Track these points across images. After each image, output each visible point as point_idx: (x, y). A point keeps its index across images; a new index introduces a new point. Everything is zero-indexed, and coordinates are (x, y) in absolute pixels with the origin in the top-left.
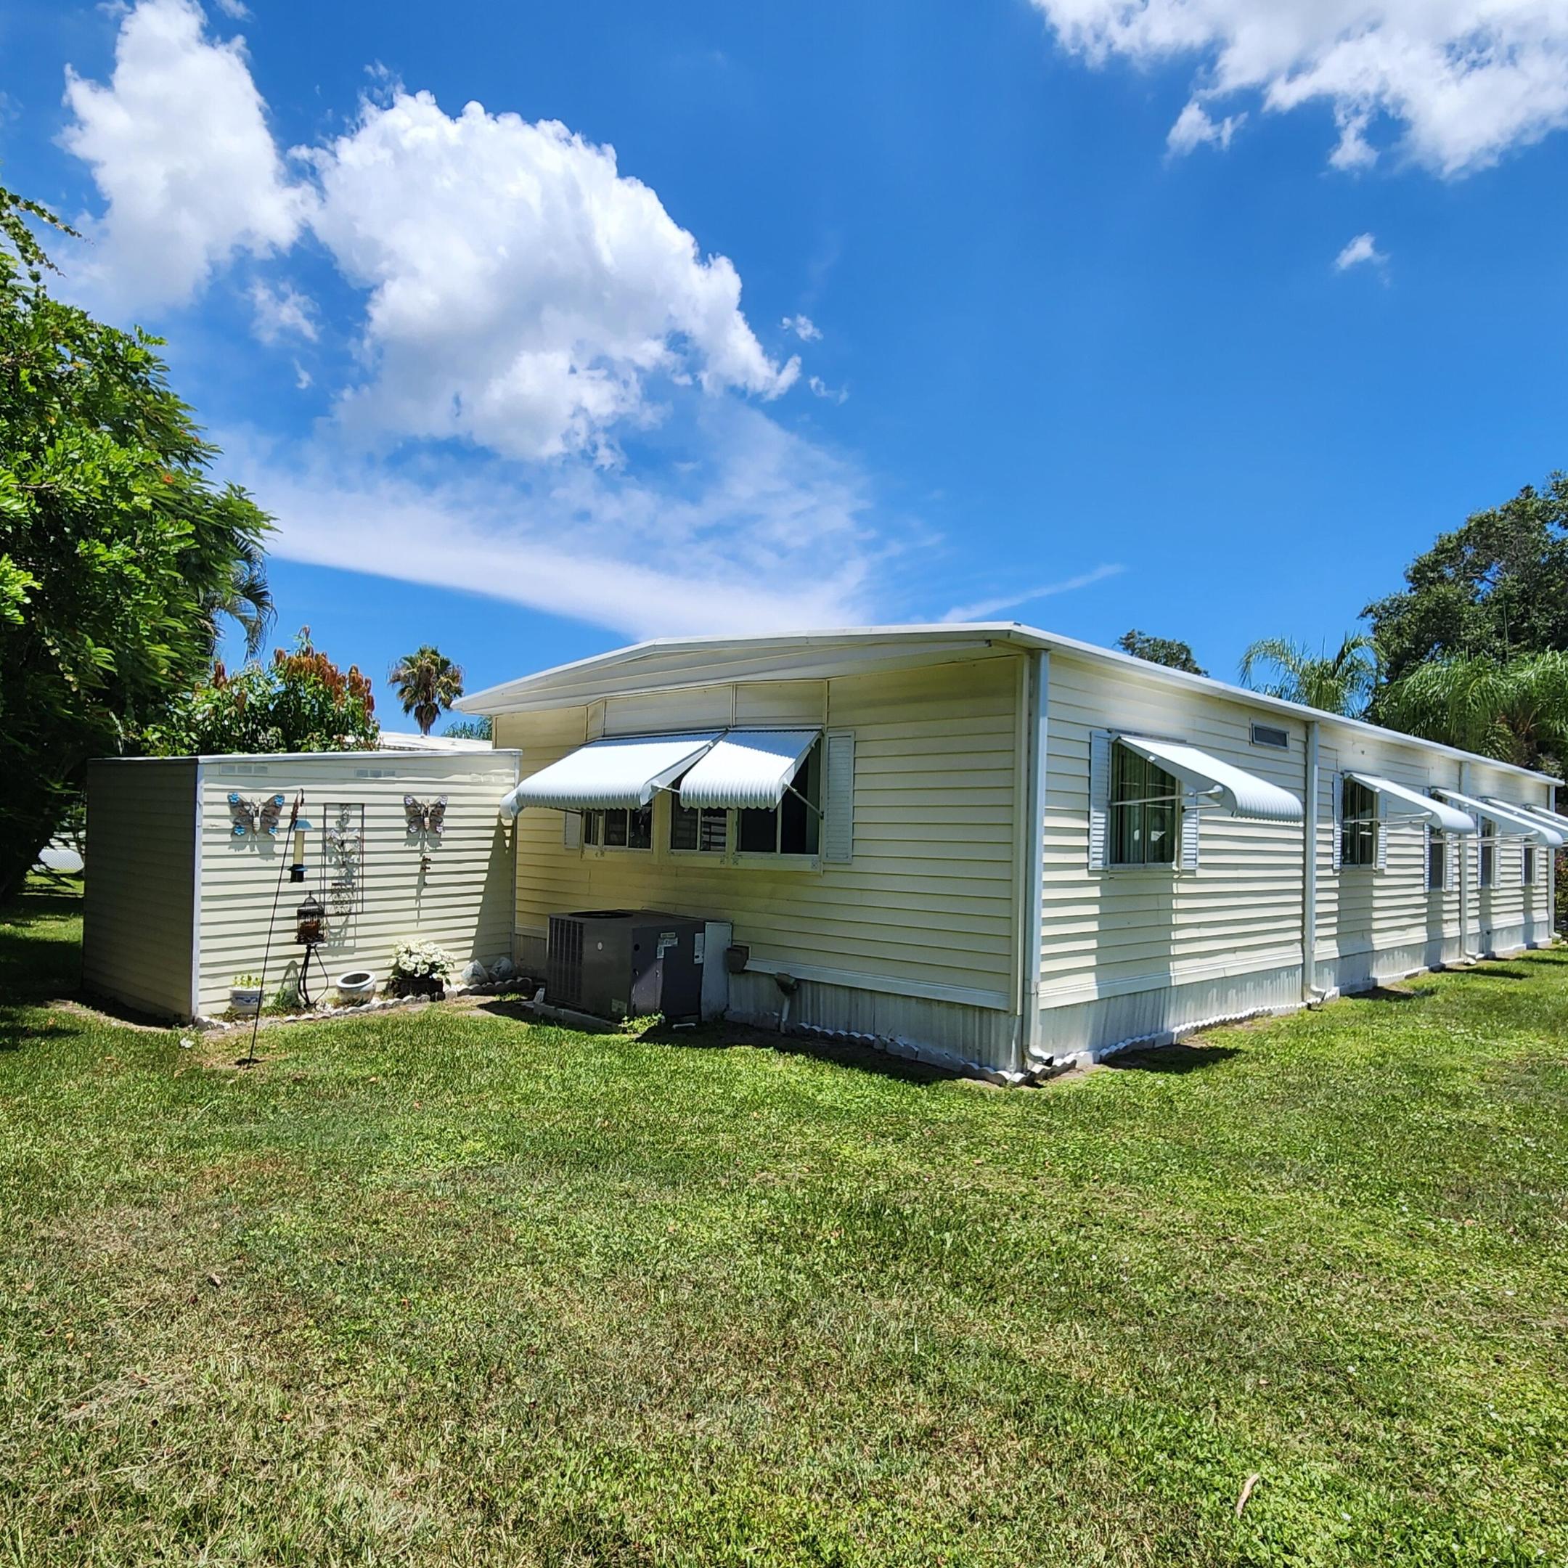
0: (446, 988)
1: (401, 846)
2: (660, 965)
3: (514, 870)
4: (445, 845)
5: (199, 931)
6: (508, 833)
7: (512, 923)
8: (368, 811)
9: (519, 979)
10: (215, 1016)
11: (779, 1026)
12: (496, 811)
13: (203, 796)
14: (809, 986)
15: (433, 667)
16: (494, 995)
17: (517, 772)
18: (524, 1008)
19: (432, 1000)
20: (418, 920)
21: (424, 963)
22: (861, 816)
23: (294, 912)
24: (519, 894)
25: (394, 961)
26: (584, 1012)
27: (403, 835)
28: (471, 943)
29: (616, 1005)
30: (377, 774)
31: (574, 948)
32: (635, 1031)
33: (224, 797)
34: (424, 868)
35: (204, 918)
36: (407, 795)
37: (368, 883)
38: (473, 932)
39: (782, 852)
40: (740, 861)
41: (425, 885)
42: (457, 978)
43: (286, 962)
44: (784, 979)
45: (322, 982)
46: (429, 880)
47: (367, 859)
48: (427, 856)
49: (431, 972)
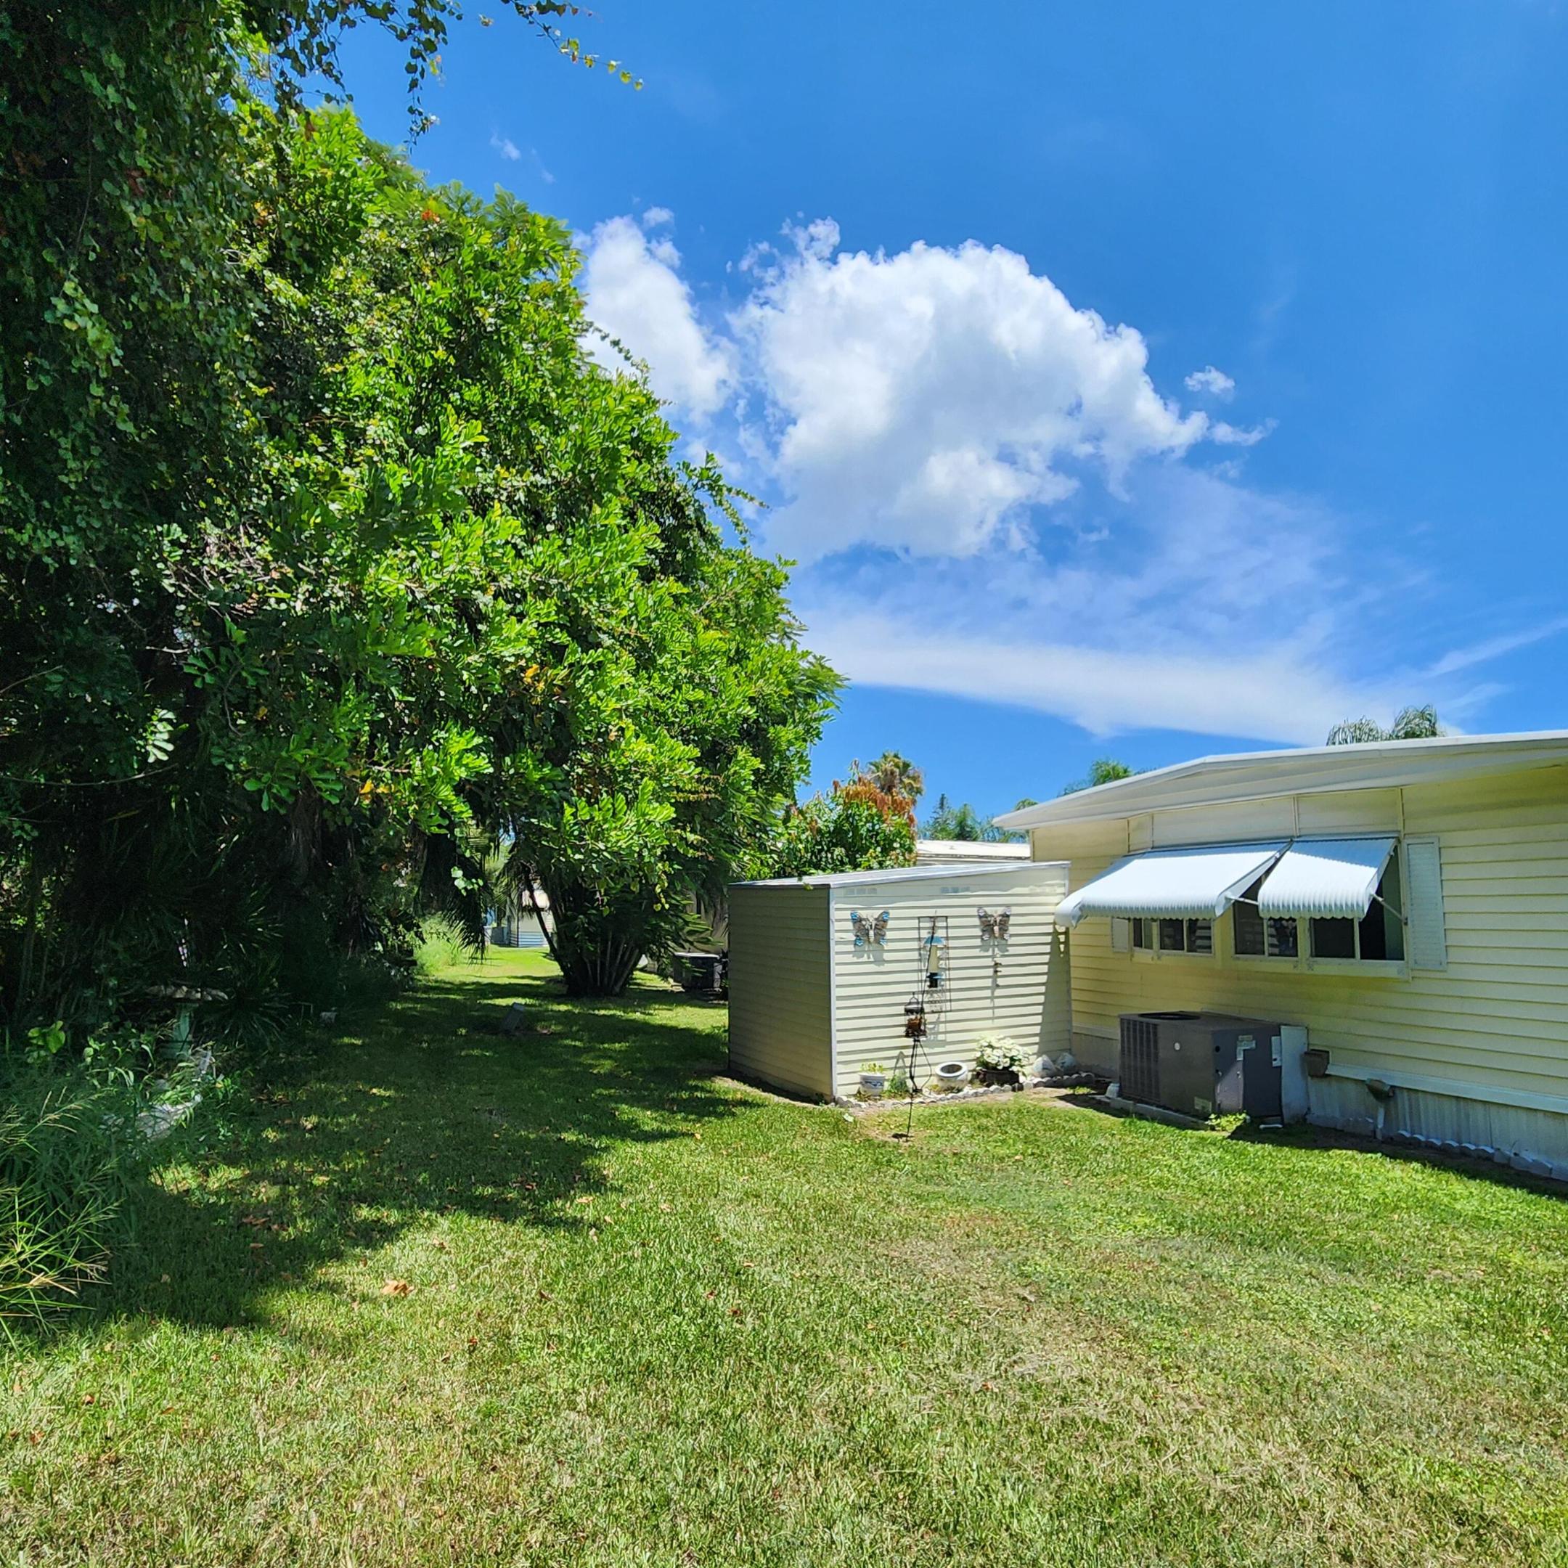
0: (1022, 1079)
1: (976, 952)
2: (1240, 1066)
3: (1068, 972)
4: (1012, 950)
5: (835, 1025)
6: (1062, 938)
7: (1070, 1022)
8: (951, 922)
9: (1084, 1075)
10: (849, 1096)
11: (1374, 1132)
12: (1051, 919)
13: (834, 915)
14: (1406, 1094)
15: (897, 770)
16: (1065, 1087)
17: (1067, 882)
18: (1100, 1102)
19: (1014, 1090)
20: (993, 1018)
21: (1005, 1057)
22: (1452, 922)
23: (901, 1010)
24: (1074, 995)
25: (978, 1054)
26: (1165, 1107)
27: (978, 942)
28: (1037, 1039)
29: (1199, 1104)
30: (956, 890)
31: (1148, 1047)
32: (1224, 1130)
33: (847, 915)
34: (996, 972)
35: (840, 1015)
36: (980, 907)
37: (954, 985)
38: (1037, 1029)
39: (1362, 958)
40: (1316, 967)
41: (998, 986)
42: (1030, 1071)
43: (896, 1053)
44: (1377, 1085)
45: (927, 1070)
46: (1000, 981)
47: (953, 964)
48: (998, 960)
49: (1011, 1065)
